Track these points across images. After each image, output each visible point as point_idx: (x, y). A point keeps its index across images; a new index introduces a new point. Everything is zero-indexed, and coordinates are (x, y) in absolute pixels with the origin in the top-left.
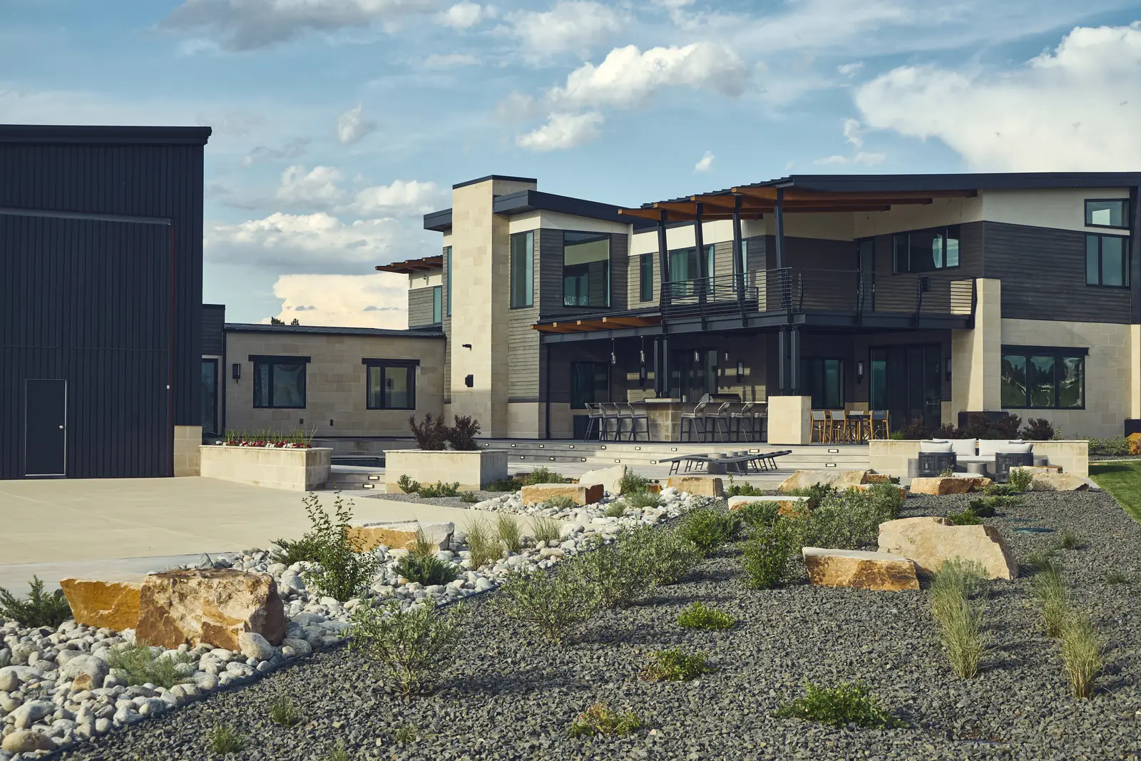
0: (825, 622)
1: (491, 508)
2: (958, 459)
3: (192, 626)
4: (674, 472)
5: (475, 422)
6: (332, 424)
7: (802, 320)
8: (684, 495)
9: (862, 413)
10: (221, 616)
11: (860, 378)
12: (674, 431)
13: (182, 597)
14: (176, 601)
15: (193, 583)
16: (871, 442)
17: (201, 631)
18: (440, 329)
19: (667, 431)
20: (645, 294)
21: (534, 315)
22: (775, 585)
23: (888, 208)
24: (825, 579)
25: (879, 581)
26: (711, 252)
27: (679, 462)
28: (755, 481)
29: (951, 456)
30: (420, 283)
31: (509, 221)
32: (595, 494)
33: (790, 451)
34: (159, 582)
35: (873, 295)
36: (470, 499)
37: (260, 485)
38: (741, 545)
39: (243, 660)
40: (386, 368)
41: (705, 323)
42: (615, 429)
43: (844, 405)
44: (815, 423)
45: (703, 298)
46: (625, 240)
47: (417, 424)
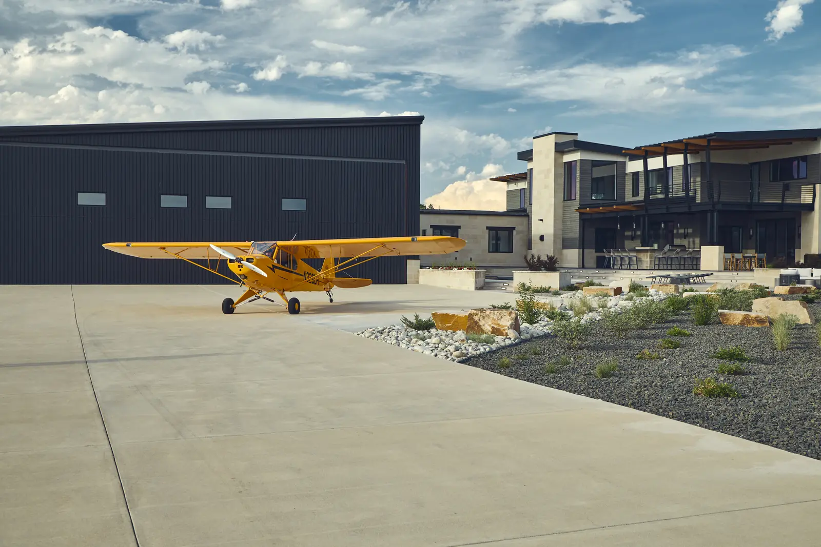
0: (727, 335)
1: (569, 297)
2: (801, 278)
3: (487, 328)
4: (653, 283)
5: (557, 259)
6: (471, 260)
7: (719, 207)
8: (661, 292)
9: (752, 255)
10: (498, 324)
11: (751, 237)
12: (651, 263)
13: (484, 317)
14: (481, 319)
15: (488, 312)
16: (756, 269)
17: (491, 330)
18: (525, 211)
19: (647, 264)
20: (635, 193)
21: (576, 204)
22: (706, 324)
23: (768, 147)
24: (729, 322)
25: (751, 323)
26: (671, 170)
27: (656, 278)
28: (694, 287)
29: (797, 276)
30: (513, 187)
31: (563, 155)
32: (618, 291)
33: (713, 274)
34: (475, 312)
35: (759, 193)
36: (557, 294)
37: (451, 288)
38: (690, 311)
39: (510, 339)
40: (499, 232)
41: (667, 208)
42: (620, 263)
43: (742, 251)
44: (726, 260)
45: (667, 195)
46: (624, 163)
47: (529, 259)
